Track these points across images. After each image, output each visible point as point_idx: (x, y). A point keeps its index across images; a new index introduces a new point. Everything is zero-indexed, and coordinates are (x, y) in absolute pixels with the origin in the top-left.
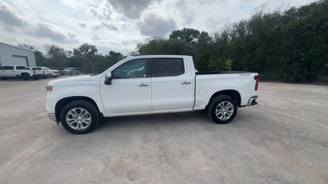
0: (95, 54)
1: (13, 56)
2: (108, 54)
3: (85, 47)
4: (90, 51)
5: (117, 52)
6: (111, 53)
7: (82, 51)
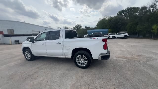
0: (81, 28)
1: (32, 31)
2: (84, 28)
3: (77, 26)
4: (79, 27)
5: (88, 27)
6: (86, 27)
7: (76, 28)
